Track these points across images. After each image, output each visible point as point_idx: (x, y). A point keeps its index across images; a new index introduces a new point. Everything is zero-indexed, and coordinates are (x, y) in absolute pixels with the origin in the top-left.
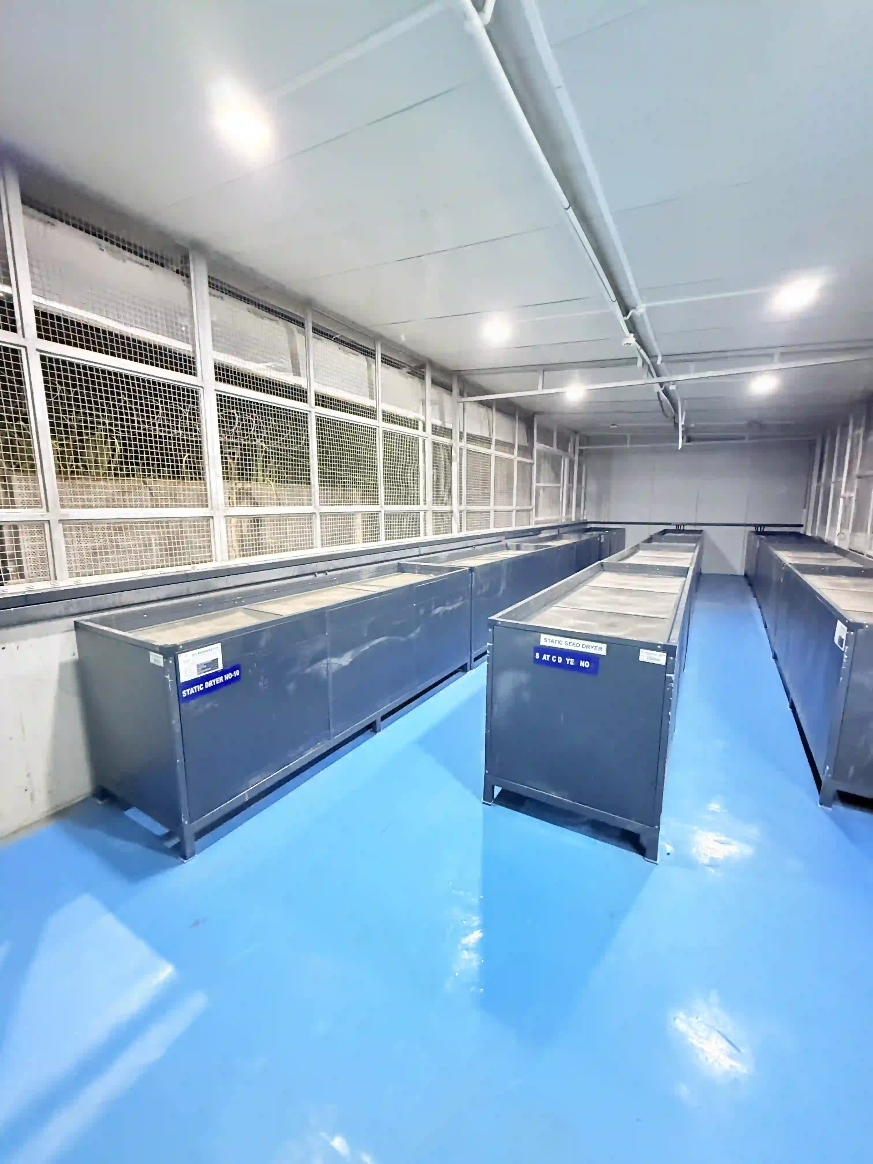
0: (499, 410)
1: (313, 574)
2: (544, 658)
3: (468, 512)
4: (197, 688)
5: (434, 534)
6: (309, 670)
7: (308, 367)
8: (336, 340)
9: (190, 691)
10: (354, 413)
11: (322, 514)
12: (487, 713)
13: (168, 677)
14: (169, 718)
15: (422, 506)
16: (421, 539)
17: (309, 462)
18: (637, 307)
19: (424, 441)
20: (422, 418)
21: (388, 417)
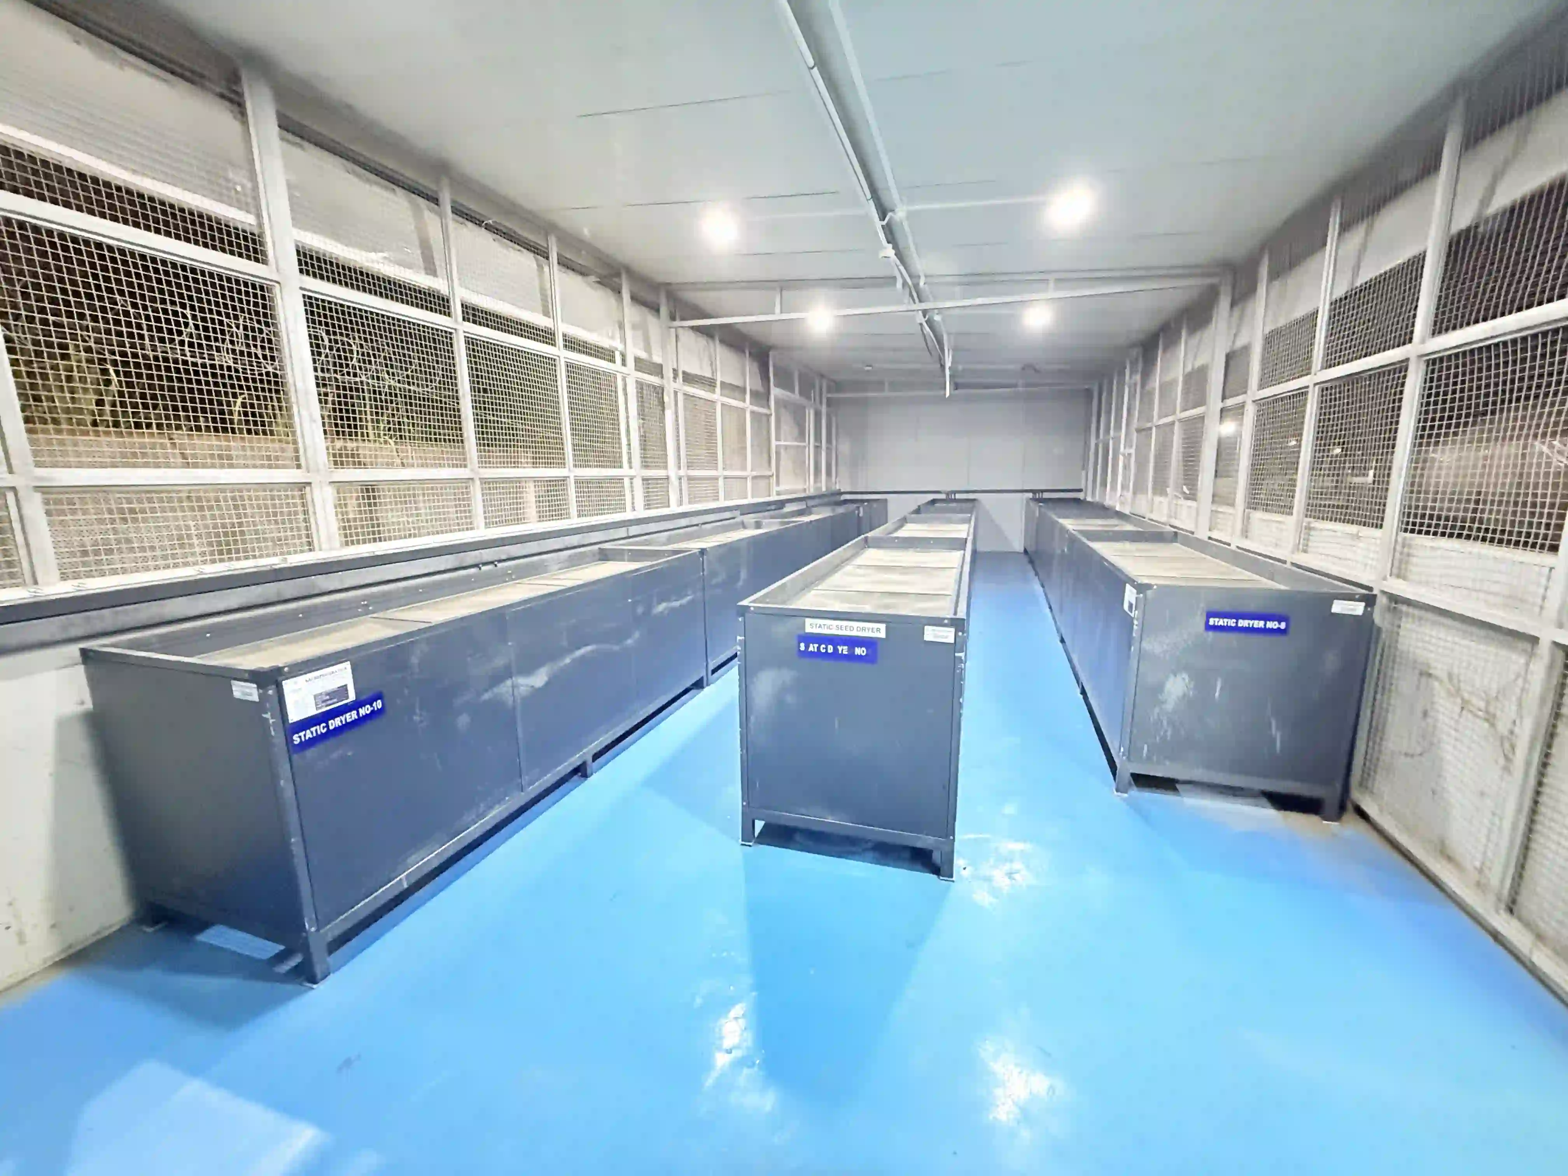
0: (722, 340)
1: (476, 566)
2: (811, 649)
3: (690, 479)
4: (316, 731)
5: (646, 508)
6: (486, 696)
7: (448, 262)
8: (488, 228)
9: (305, 736)
10: (522, 336)
11: (484, 481)
12: (741, 727)
13: (268, 716)
14: (275, 777)
15: (625, 471)
16: (629, 515)
17: (458, 403)
18: (897, 210)
19: (624, 379)
20: (620, 347)
21: (571, 344)
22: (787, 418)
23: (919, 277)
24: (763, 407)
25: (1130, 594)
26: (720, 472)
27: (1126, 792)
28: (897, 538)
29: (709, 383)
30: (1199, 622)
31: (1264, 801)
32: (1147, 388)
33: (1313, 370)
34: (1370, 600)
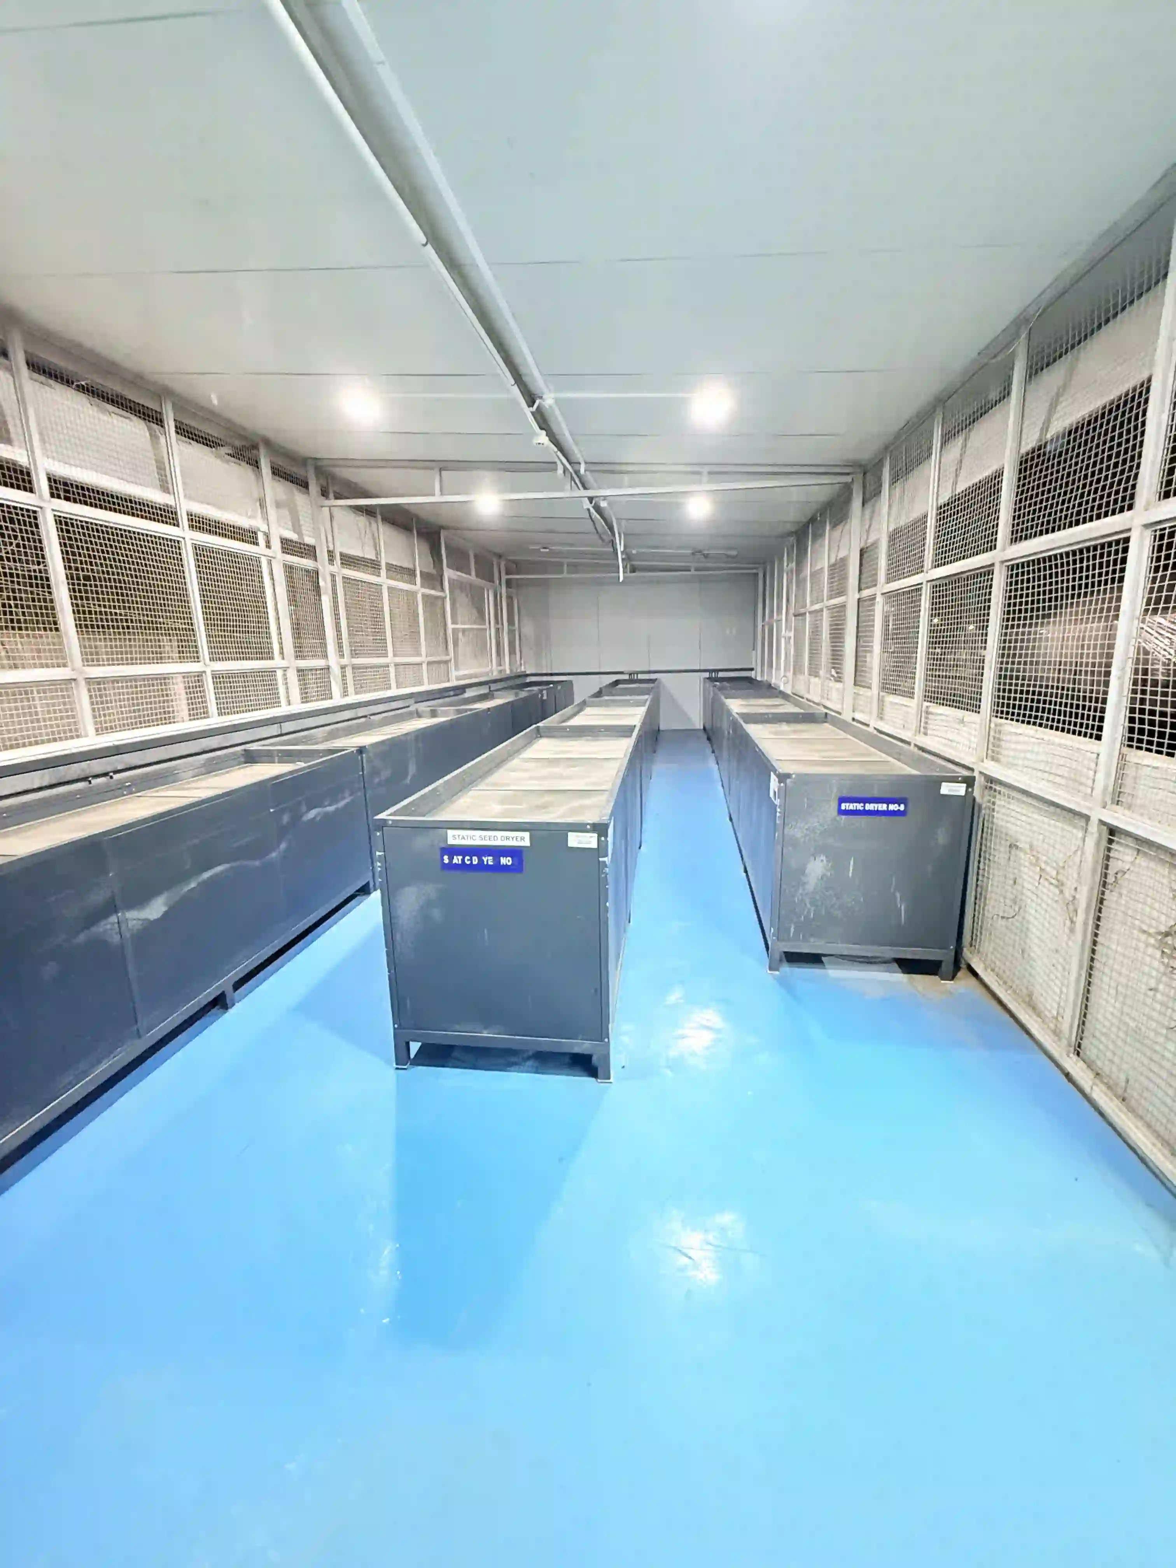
0: (385, 520)
1: (83, 779)
2: (455, 861)
3: (354, 667)
5: (303, 702)
6: (82, 938)
7: (26, 430)
8: (89, 390)
11: (91, 682)
12: (387, 946)
15: (277, 662)
16: (282, 710)
17: (50, 593)
18: (544, 397)
19: (270, 563)
20: (264, 528)
21: (198, 523)
22: (463, 599)
23: (580, 463)
24: (433, 588)
25: (774, 784)
26: (390, 659)
27: (777, 970)
28: (570, 727)
29: (373, 566)
30: (834, 805)
31: (895, 966)
32: (801, 576)
33: (925, 569)
34: (970, 782)
